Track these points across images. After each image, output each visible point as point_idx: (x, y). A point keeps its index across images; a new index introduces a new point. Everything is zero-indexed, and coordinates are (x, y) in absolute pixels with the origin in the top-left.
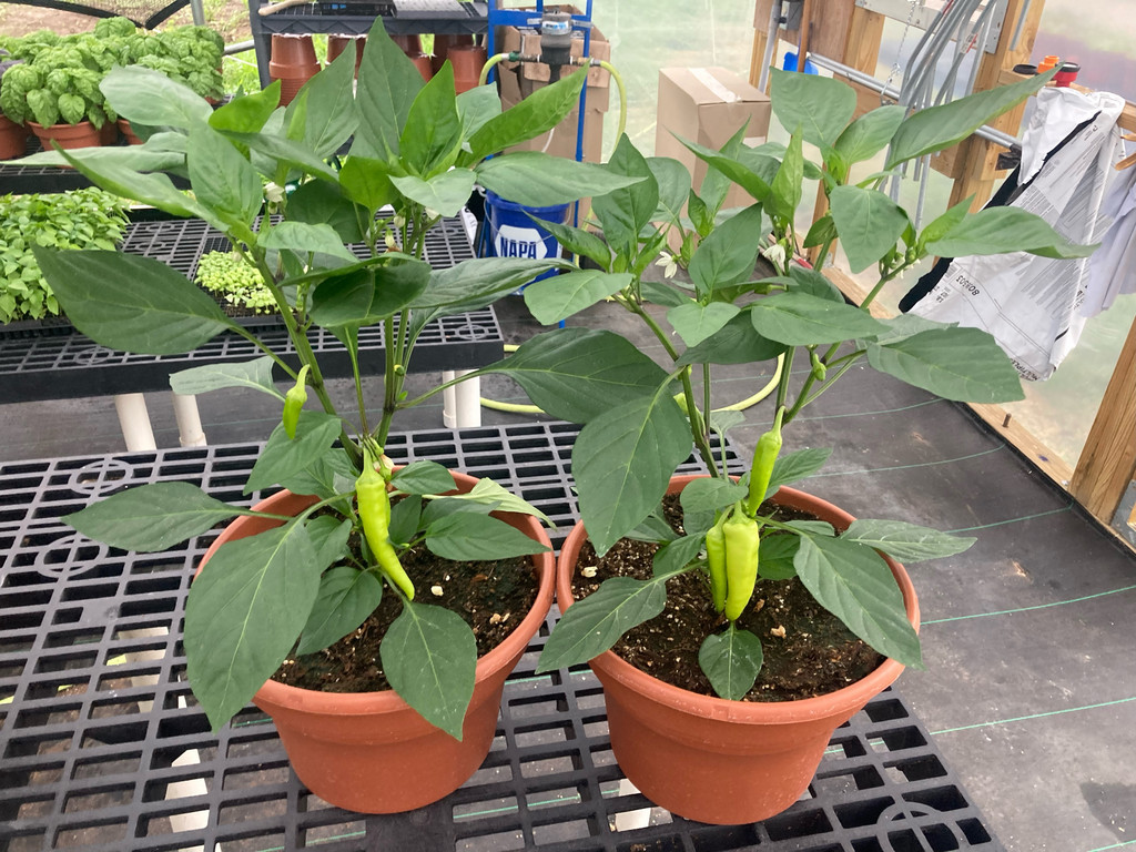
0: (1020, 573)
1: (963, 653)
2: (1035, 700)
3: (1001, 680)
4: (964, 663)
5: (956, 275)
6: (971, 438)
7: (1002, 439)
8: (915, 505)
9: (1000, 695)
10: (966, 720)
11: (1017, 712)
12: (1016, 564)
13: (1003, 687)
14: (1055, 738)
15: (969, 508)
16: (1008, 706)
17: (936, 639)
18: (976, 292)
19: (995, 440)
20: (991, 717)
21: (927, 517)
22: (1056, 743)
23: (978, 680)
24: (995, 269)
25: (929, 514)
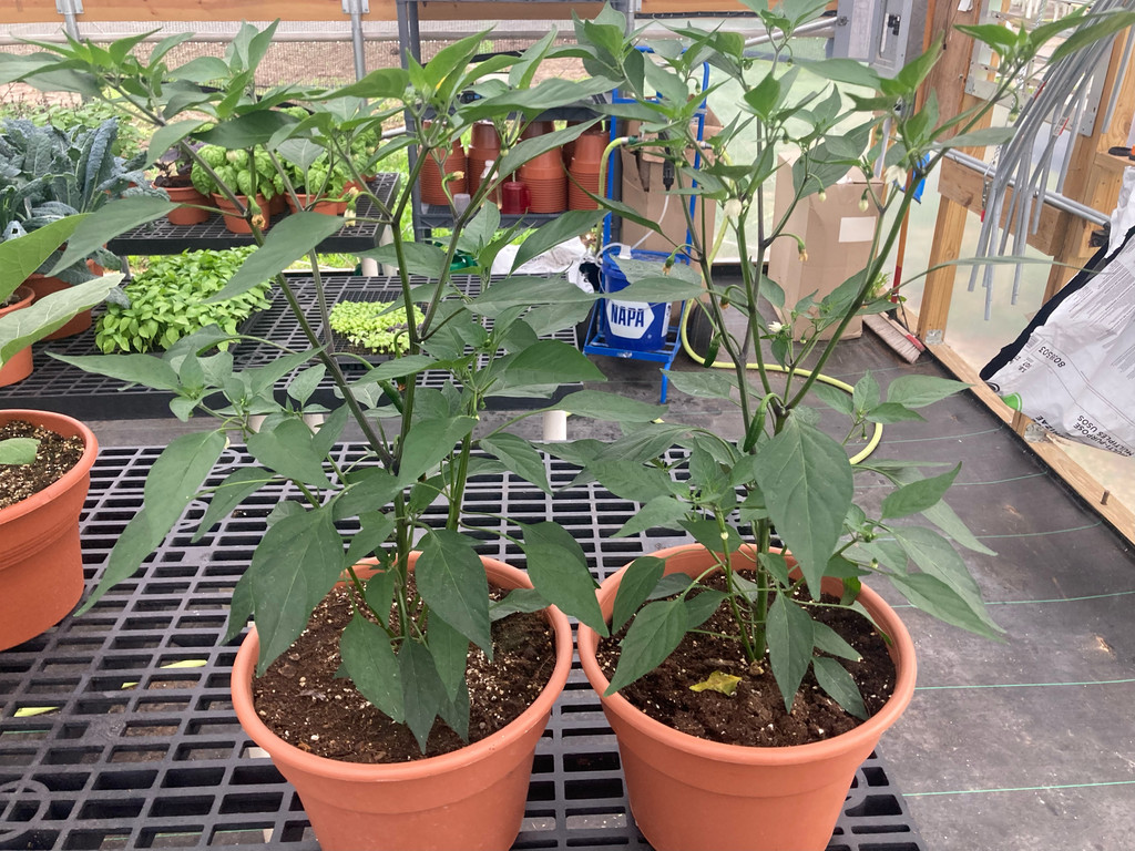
0: (1103, 648)
1: (1028, 718)
2: (1098, 770)
3: (1065, 748)
4: (1029, 728)
5: (1038, 346)
6: (1068, 513)
7: (1099, 516)
8: (997, 574)
9: (1062, 762)
10: (1021, 781)
11: (1078, 779)
12: (1099, 639)
13: (1065, 755)
14: (1113, 808)
15: (1055, 580)
16: (1068, 772)
17: (1001, 702)
18: (1062, 365)
19: (1092, 516)
20: (1049, 781)
21: (1008, 585)
22: (1112, 812)
23: (1041, 745)
24: (1081, 341)
25: (1010, 582)
